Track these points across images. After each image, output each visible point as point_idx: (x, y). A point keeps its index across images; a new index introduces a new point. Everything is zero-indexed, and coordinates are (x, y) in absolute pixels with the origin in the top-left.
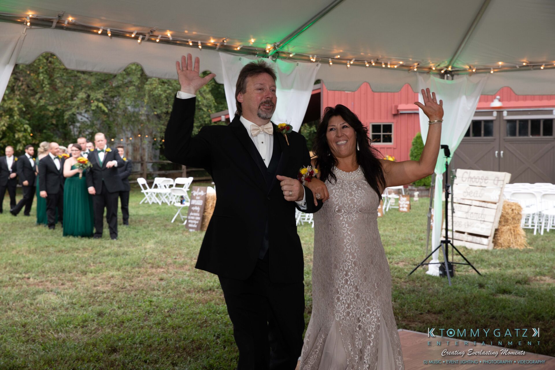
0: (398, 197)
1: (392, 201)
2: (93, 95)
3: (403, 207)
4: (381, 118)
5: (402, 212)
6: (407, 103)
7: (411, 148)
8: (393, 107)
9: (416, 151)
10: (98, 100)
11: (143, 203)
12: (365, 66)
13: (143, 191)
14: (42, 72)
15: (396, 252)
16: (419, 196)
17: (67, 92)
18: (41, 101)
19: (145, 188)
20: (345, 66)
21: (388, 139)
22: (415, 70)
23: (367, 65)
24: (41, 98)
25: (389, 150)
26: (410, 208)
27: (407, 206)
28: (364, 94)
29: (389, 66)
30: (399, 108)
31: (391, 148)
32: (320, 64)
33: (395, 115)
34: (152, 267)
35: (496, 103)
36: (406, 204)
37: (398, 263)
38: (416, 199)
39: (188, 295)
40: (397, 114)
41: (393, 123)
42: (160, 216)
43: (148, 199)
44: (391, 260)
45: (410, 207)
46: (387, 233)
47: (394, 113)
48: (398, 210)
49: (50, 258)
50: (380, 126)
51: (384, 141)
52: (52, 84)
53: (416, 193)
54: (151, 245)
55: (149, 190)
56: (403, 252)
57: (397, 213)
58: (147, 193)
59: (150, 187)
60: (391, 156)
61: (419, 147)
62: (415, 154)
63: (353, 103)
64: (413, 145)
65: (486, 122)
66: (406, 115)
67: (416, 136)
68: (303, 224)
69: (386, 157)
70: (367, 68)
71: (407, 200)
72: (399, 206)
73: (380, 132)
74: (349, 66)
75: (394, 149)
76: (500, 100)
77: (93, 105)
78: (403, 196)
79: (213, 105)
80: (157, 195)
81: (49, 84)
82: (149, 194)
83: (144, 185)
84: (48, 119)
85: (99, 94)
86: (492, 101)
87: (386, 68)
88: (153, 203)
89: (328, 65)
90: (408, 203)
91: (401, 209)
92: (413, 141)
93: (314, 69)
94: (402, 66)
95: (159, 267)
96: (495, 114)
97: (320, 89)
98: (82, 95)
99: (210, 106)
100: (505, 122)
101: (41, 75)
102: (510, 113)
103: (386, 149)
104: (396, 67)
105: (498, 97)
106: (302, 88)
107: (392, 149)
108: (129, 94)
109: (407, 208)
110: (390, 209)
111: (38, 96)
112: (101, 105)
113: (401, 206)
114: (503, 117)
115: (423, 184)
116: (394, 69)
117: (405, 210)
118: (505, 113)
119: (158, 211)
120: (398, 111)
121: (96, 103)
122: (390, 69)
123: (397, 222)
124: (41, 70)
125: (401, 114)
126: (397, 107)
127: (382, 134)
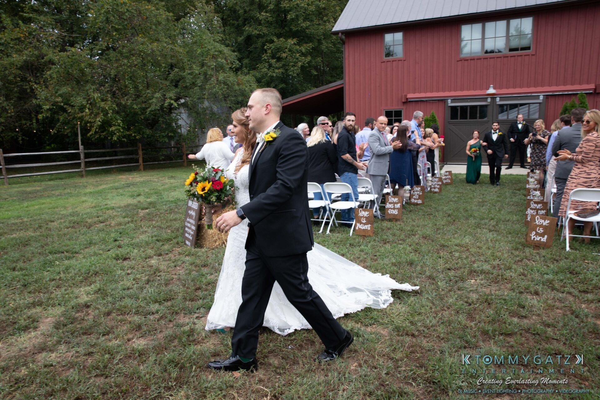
3: (435, 188)
4: (393, 106)
6: (414, 93)
8: (403, 96)
10: (171, 98)
17: (148, 93)
28: (379, 87)
30: (408, 97)
33: (404, 103)
35: (491, 91)
36: (438, 185)
40: (406, 102)
41: (403, 109)
47: (403, 101)
50: (392, 111)
52: (136, 88)
63: (370, 94)
65: (481, 106)
66: (414, 103)
76: (494, 88)
77: (166, 102)
81: (133, 88)
86: (488, 89)
96: (489, 100)
97: (343, 84)
98: (158, 95)
100: (498, 106)
102: (502, 99)
105: (492, 86)
112: (173, 102)
114: (496, 102)
117: (437, 190)
118: (498, 99)
120: (407, 99)
121: (169, 101)
125: (410, 101)
126: (406, 96)
127: (393, 118)
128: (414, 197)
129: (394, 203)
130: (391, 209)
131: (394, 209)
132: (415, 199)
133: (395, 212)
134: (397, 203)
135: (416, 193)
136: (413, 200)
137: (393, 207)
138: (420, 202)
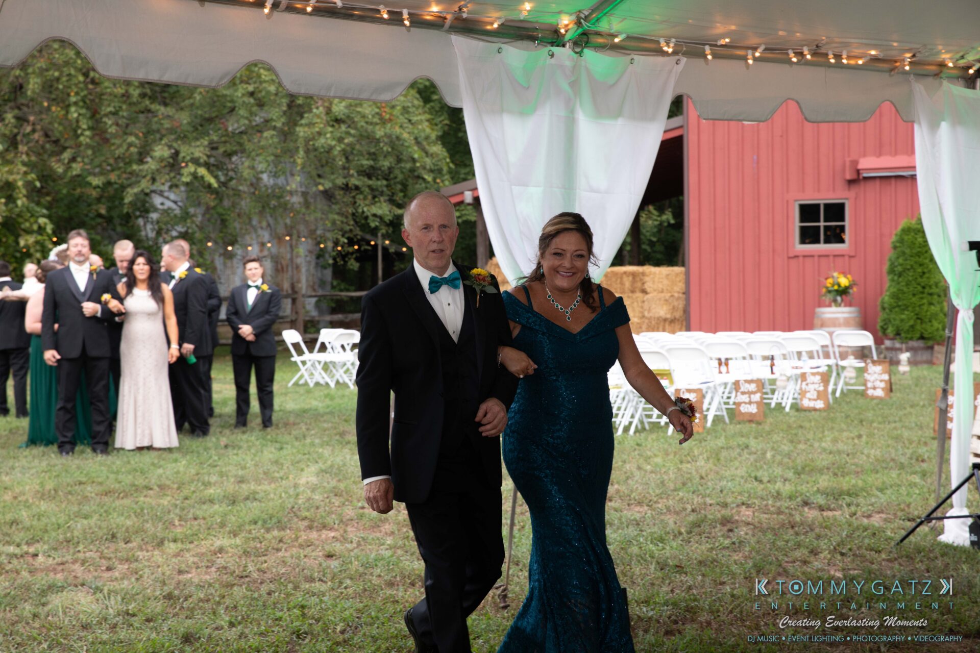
0: (862, 365)
1: (850, 374)
2: (185, 151)
3: (874, 388)
4: (819, 191)
5: (873, 398)
6: (879, 154)
7: (891, 254)
8: (848, 164)
9: (901, 261)
10: (196, 161)
11: (296, 384)
12: (789, 62)
13: (296, 358)
14: (76, 103)
15: (863, 489)
16: (911, 362)
17: (130, 145)
18: (74, 165)
19: (300, 352)
20: (742, 63)
21: (836, 236)
22: (907, 68)
23: (795, 60)
24: (73, 159)
25: (839, 261)
26: (891, 390)
27: (883, 385)
28: (782, 136)
29: (845, 61)
30: (860, 167)
31: (843, 256)
32: (684, 60)
33: (851, 182)
34: (310, 528)
36: (881, 381)
37: (869, 516)
38: (904, 368)
39: (389, 592)
40: (857, 180)
41: (847, 199)
42: (331, 413)
43: (306, 376)
44: (853, 509)
45: (890, 388)
46: (841, 446)
47: (848, 177)
48: (863, 394)
49: (86, 509)
50: (818, 206)
51: (827, 241)
52: (98, 129)
53: (904, 357)
54: (309, 476)
55: (307, 356)
56: (881, 490)
57: (861, 401)
58: (304, 363)
59: (311, 350)
60: (844, 274)
61: (908, 251)
62: (900, 269)
63: (755, 157)
64: (895, 248)
66: (878, 182)
67: (900, 228)
68: (647, 427)
69: (833, 277)
70: (794, 66)
71: (884, 372)
72: (865, 385)
73: (819, 221)
74: (750, 62)
75: (851, 257)
77: (185, 171)
78: (874, 362)
79: (445, 169)
80: (326, 367)
81: (89, 128)
82: (309, 364)
83: (296, 346)
84: (89, 205)
85: (199, 150)
87: (839, 65)
88: (317, 384)
89: (702, 61)
90: (886, 377)
91: (870, 392)
92: (894, 238)
93: (670, 71)
94: (875, 59)
95: (324, 527)
97: (681, 127)
98: (161, 151)
99: (440, 171)
101: (73, 109)
103: (831, 258)
104: (860, 62)
106: (643, 116)
107: (847, 258)
108: (262, 148)
109: (883, 389)
110: (845, 391)
111: (66, 155)
112: (202, 171)
113: (869, 385)
115: (918, 335)
116: (857, 68)
117: (879, 393)
119: (328, 402)
120: (858, 172)
121: (192, 168)
122: (848, 67)
123: (861, 421)
124: (73, 99)
125: (866, 178)
126: (855, 163)
127: (822, 224)
128: (808, 395)
129: (750, 393)
130: (745, 403)
131: (750, 403)
132: (810, 399)
133: (753, 409)
134: (754, 393)
135: (811, 387)
136: (806, 403)
137: (747, 400)
138: (820, 404)
